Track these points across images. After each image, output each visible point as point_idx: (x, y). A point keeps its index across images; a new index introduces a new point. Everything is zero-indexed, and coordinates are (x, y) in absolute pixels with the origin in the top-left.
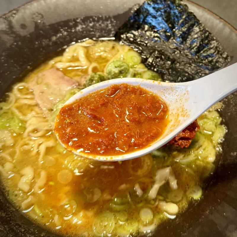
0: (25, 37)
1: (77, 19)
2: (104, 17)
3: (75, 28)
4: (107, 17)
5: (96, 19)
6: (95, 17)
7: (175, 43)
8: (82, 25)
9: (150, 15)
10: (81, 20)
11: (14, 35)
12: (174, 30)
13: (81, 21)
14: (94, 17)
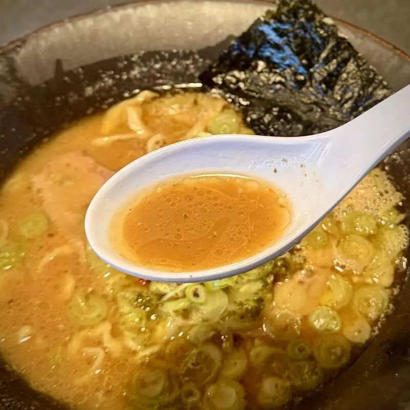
0: (37, 88)
1: (132, 56)
2: (181, 52)
3: (128, 73)
4: (188, 52)
5: (167, 55)
6: (166, 52)
7: (313, 94)
8: (141, 67)
9: (268, 42)
10: (139, 57)
11: (17, 84)
12: (312, 70)
13: (139, 61)
14: (163, 53)
